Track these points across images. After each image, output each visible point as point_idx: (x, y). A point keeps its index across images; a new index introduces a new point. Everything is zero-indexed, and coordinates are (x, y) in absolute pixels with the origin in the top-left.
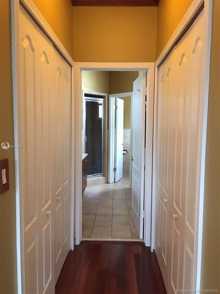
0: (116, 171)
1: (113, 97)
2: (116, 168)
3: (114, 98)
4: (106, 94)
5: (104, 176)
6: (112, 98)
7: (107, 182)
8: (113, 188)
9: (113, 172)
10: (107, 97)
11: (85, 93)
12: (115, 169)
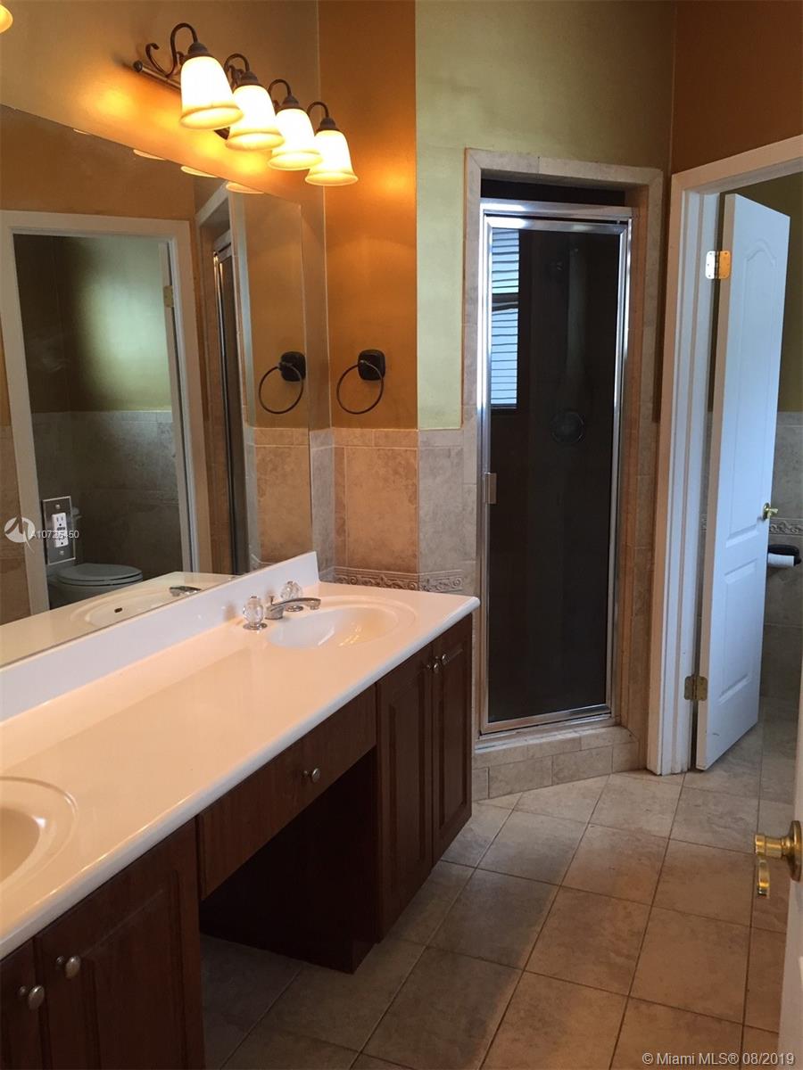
0: (704, 698)
1: (701, 189)
2: (704, 681)
3: (711, 200)
4: (647, 170)
5: (618, 724)
6: (694, 198)
7: (640, 765)
8: (666, 834)
9: (684, 705)
10: (655, 194)
11: (483, 171)
12: (696, 687)
